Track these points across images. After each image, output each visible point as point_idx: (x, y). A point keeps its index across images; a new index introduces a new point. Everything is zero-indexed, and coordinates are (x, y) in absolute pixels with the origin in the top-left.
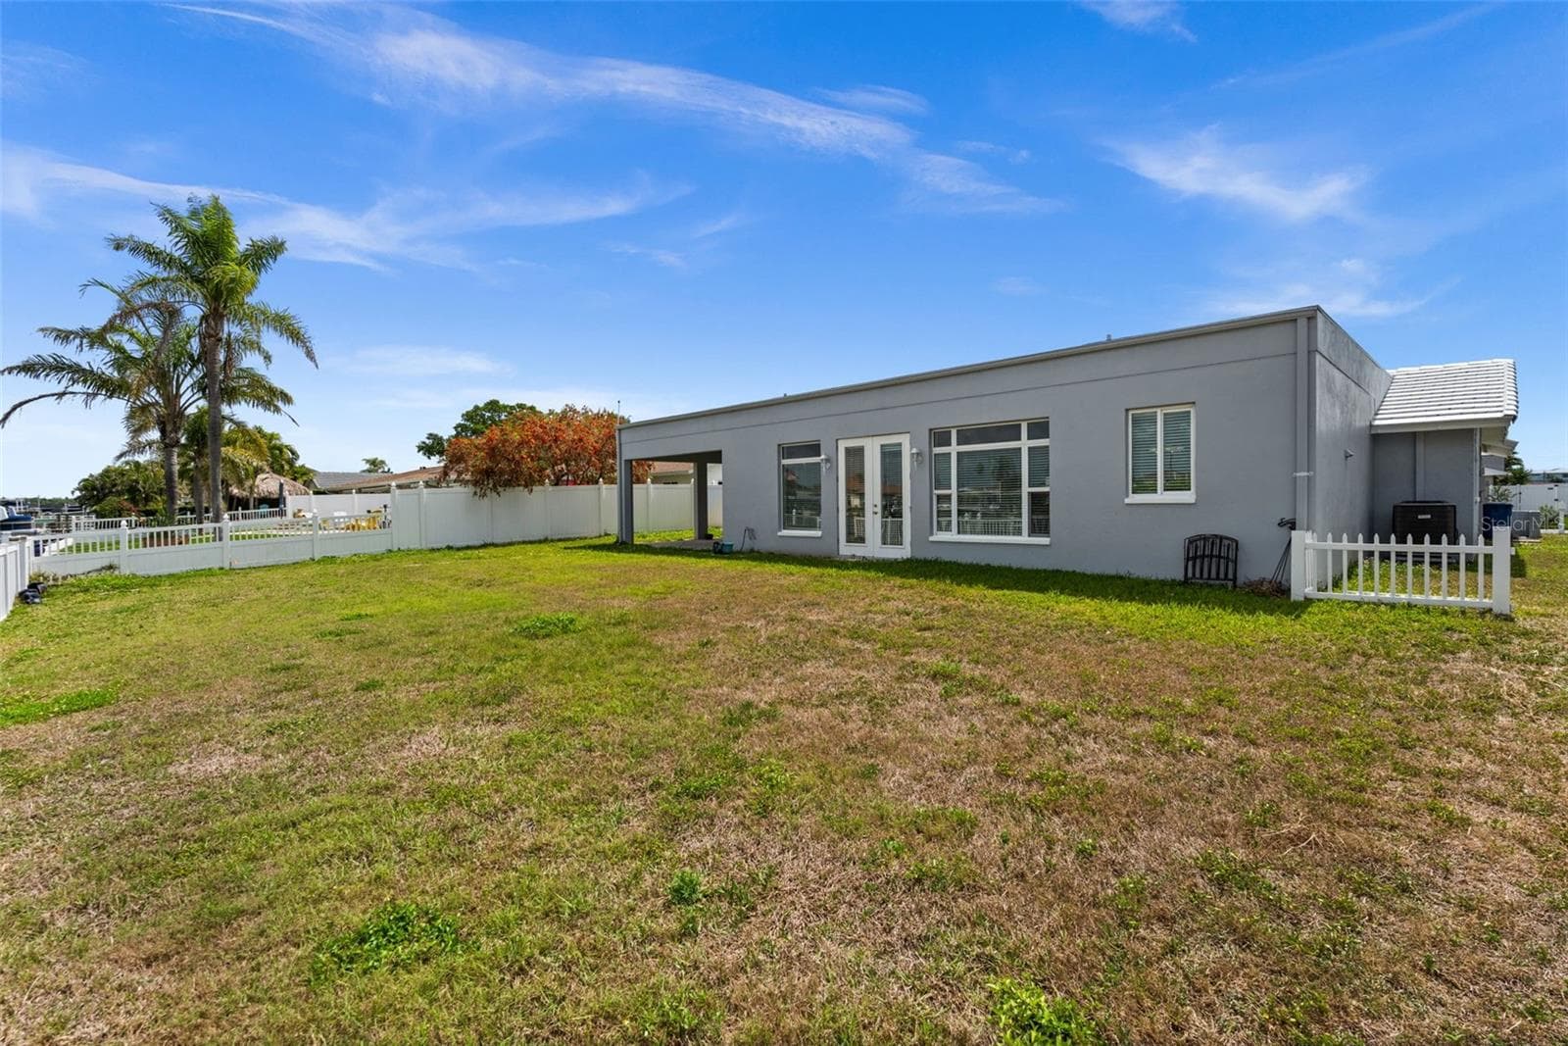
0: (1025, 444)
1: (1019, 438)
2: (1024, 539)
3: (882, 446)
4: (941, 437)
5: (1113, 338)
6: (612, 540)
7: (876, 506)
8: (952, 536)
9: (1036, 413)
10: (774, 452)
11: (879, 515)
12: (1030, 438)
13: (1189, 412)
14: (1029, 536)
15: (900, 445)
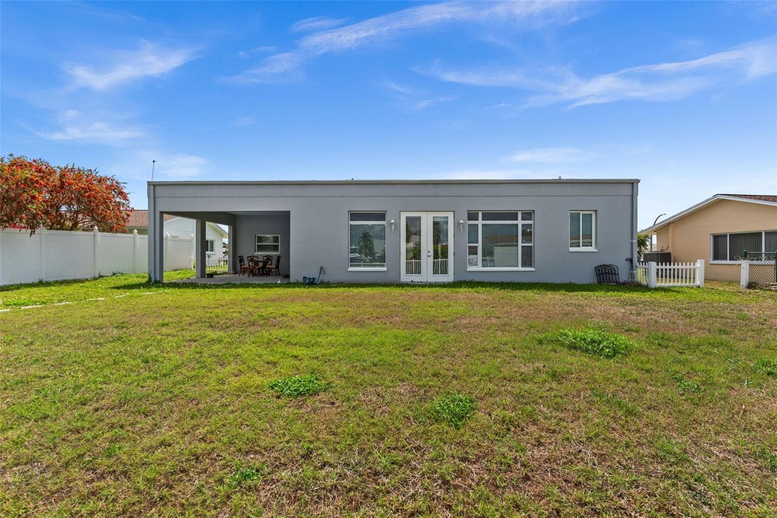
0: (520, 222)
1: (517, 219)
2: (520, 268)
3: (434, 217)
4: (472, 216)
5: (562, 178)
6: (144, 280)
7: (429, 252)
8: (479, 268)
9: (528, 207)
10: (346, 217)
11: (432, 258)
12: (522, 219)
13: (591, 214)
14: (522, 267)
15: (447, 218)
